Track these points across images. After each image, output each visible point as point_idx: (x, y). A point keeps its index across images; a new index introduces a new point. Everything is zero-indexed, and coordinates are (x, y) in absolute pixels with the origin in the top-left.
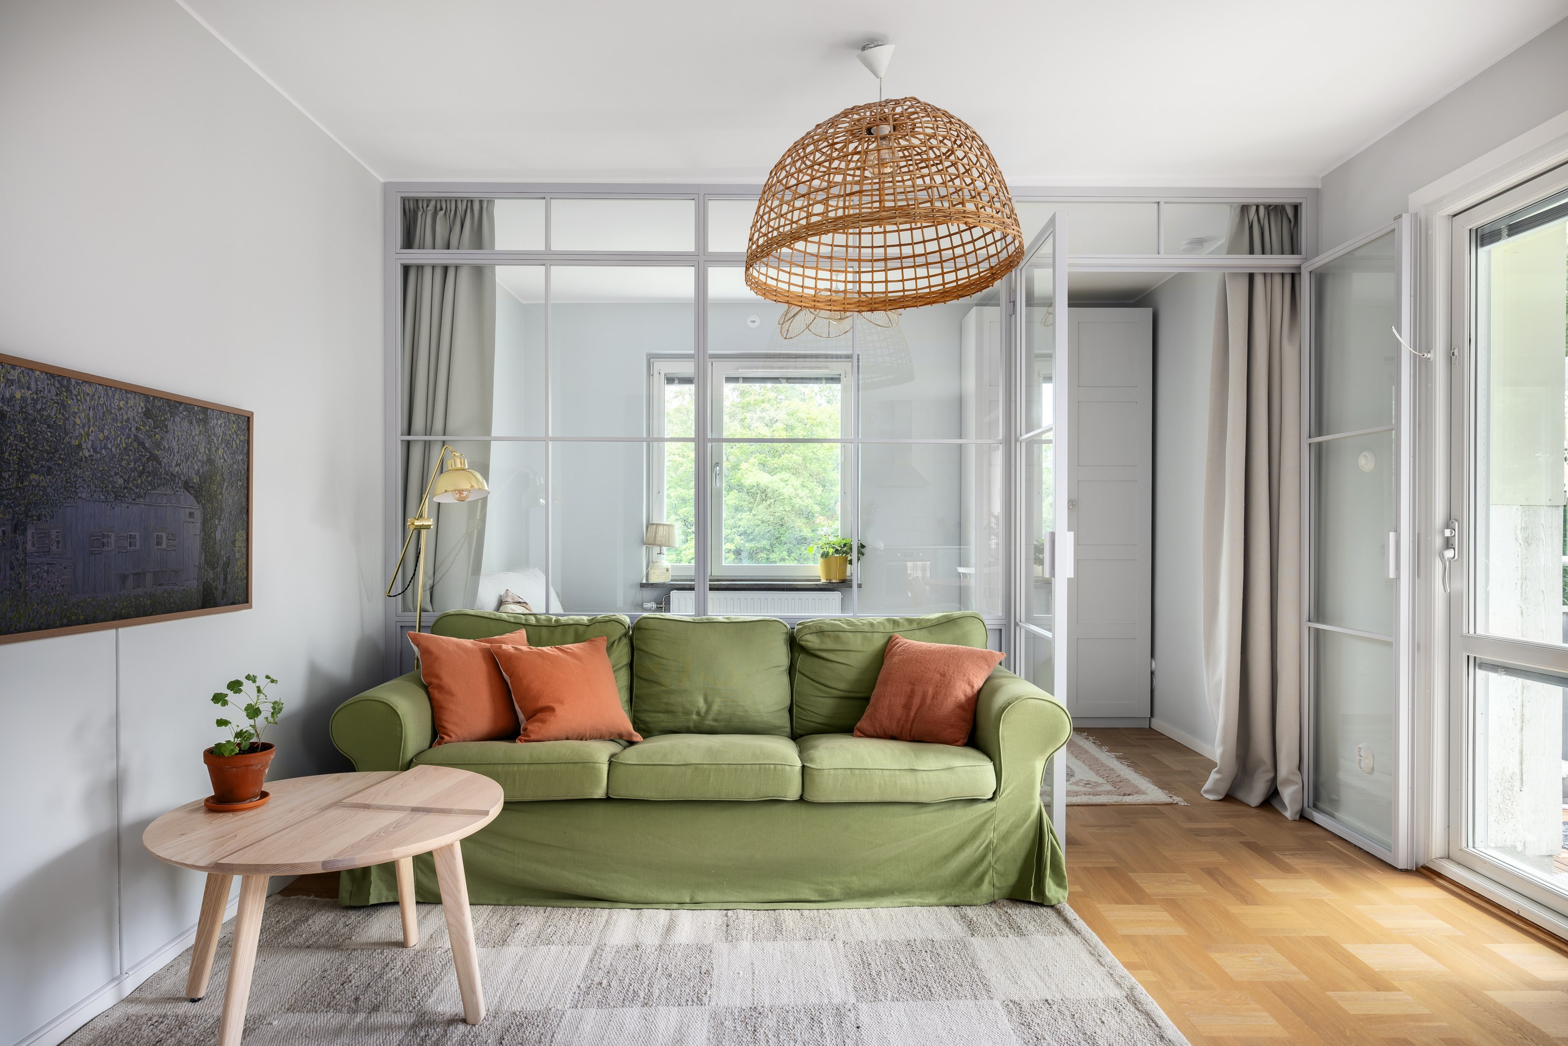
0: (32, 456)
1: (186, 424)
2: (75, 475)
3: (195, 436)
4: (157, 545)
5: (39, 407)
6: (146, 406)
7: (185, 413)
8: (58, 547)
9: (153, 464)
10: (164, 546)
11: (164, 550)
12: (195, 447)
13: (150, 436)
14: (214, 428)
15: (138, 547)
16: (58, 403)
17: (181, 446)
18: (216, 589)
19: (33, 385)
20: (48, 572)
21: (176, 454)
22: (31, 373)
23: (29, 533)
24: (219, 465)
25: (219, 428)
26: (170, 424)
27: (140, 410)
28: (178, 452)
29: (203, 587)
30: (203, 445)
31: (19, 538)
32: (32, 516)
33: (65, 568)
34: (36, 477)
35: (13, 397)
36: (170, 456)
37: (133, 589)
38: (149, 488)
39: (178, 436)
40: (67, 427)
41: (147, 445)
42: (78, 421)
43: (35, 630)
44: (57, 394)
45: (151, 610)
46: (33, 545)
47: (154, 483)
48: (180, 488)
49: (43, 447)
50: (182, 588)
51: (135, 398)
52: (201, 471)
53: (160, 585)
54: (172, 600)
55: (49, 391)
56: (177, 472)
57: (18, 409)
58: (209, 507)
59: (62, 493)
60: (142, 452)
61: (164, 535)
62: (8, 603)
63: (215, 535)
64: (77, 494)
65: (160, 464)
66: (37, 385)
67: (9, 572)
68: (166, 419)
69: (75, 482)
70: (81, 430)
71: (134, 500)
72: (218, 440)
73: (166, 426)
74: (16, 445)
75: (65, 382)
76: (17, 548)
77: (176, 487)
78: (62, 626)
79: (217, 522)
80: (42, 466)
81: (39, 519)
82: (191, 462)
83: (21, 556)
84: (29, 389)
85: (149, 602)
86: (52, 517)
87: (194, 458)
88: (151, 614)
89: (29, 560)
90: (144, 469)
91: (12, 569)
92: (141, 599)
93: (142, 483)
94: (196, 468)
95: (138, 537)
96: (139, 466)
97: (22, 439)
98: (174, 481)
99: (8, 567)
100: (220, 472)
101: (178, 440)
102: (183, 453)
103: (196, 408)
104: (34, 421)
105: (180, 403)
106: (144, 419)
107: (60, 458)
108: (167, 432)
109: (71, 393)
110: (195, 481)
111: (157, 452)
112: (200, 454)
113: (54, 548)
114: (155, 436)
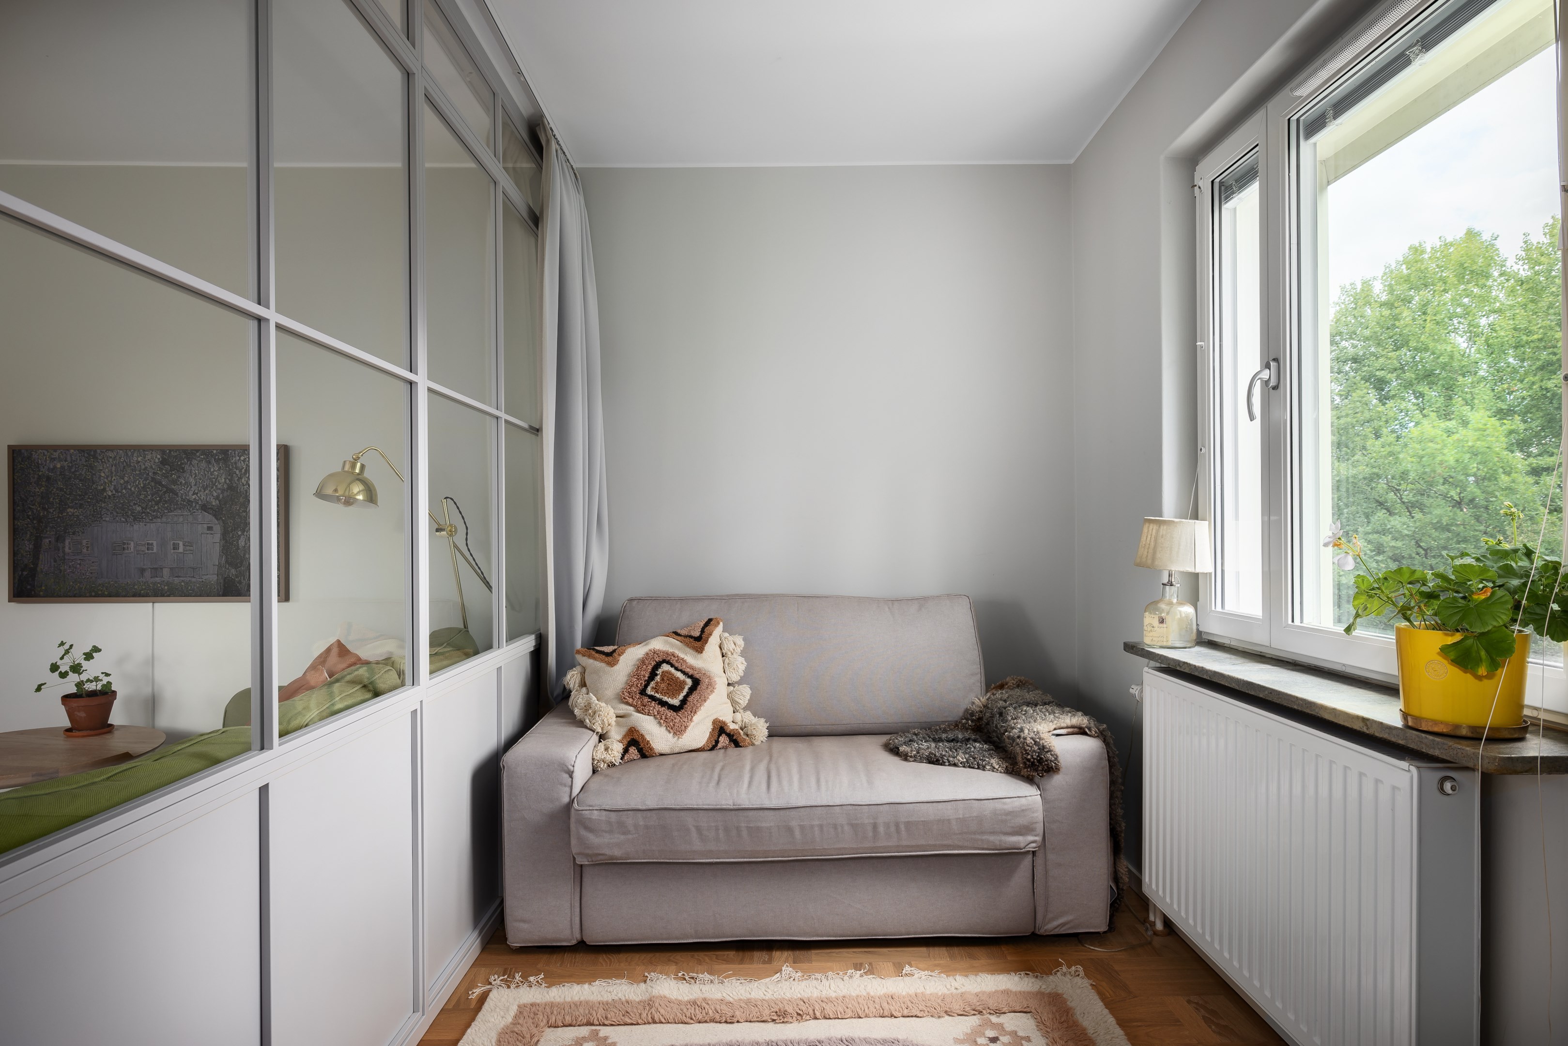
0: (69, 499)
1: (203, 464)
2: (101, 507)
3: (213, 472)
4: (174, 549)
5: (73, 470)
6: (162, 457)
7: (202, 457)
8: (87, 550)
9: (169, 496)
10: (181, 550)
11: (181, 553)
12: (214, 480)
13: (167, 477)
14: (236, 463)
15: (155, 551)
16: (87, 466)
17: (198, 480)
18: (240, 582)
19: (69, 459)
20: (80, 564)
21: (193, 486)
22: (67, 452)
23: (67, 542)
24: (242, 490)
25: (242, 462)
26: (187, 467)
27: (157, 460)
28: (195, 485)
29: (224, 580)
30: (224, 476)
31: (60, 545)
32: (69, 532)
33: (93, 562)
34: (72, 510)
35: (55, 467)
36: (187, 488)
37: (151, 578)
38: (166, 511)
39: (195, 474)
40: (94, 479)
41: (163, 483)
42: (103, 475)
43: (71, 597)
44: (86, 461)
45: (168, 593)
46: (70, 549)
47: (170, 508)
48: (197, 510)
49: (76, 492)
50: (201, 580)
51: (152, 453)
52: (221, 496)
53: (177, 577)
54: (190, 588)
55: (81, 460)
56: (195, 499)
57: (58, 473)
58: (231, 522)
59: (91, 519)
60: (158, 488)
61: (181, 544)
62: (53, 580)
63: (238, 542)
64: (102, 518)
65: (177, 494)
66: (71, 458)
67: (53, 564)
68: (182, 464)
69: (101, 511)
70: (106, 480)
71: (152, 520)
72: (240, 471)
73: (183, 468)
74: (58, 493)
75: (92, 453)
76: (59, 550)
77: (193, 509)
78: (91, 596)
79: (240, 533)
80: (76, 504)
81: (74, 533)
82: (210, 491)
83: (61, 554)
84: (66, 461)
85: (166, 588)
86: (83, 533)
87: (212, 488)
88: (169, 596)
89: (67, 557)
90: (160, 499)
91: (55, 561)
92: (159, 585)
93: (159, 508)
94: (215, 494)
95: (155, 543)
96: (156, 498)
97: (61, 490)
98: (191, 506)
99: (52, 561)
100: (243, 495)
101: (195, 476)
102: (201, 485)
103: (215, 452)
104: (70, 478)
105: (197, 451)
106: (161, 466)
107: (89, 498)
108: (184, 472)
109: (97, 458)
110: (214, 504)
111: (173, 487)
112: (220, 484)
113: (85, 550)
114: (171, 476)
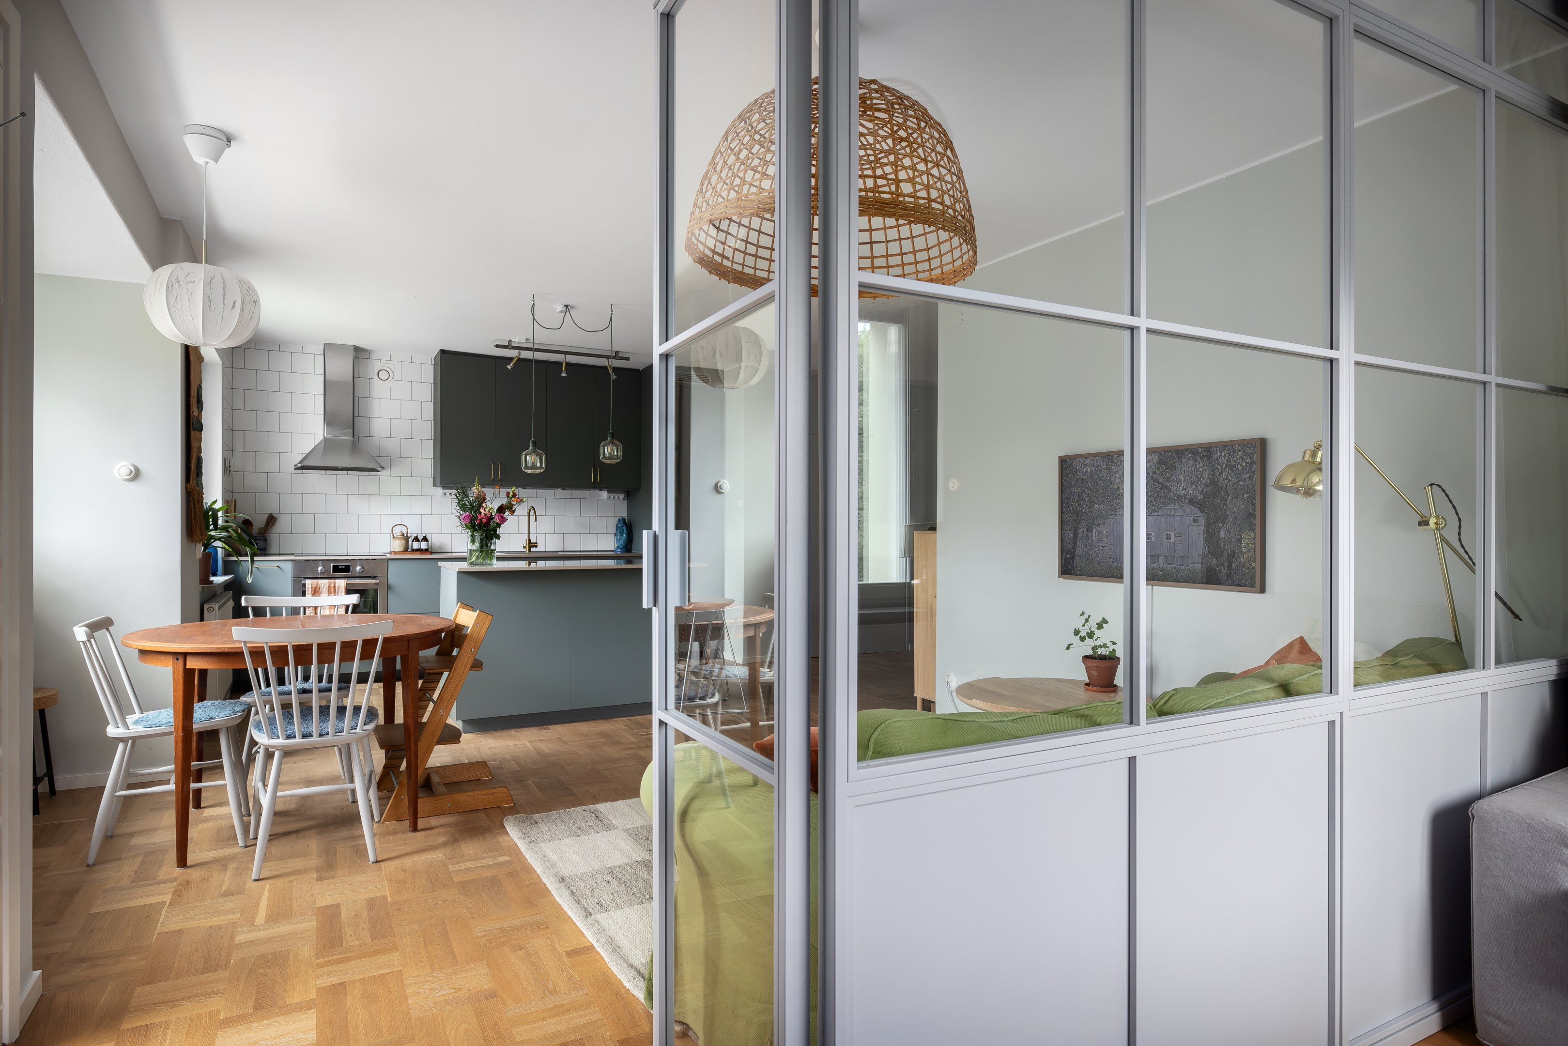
0: (1095, 497)
1: (1191, 462)
2: (1116, 503)
3: (1199, 468)
4: (1167, 539)
5: (1098, 473)
6: (1159, 458)
7: (1190, 455)
8: (1107, 539)
9: (1164, 491)
10: (1173, 540)
11: (1172, 542)
12: (1199, 476)
13: (1162, 475)
14: (1217, 459)
15: (1153, 540)
16: (1107, 469)
17: (1187, 476)
18: (1220, 572)
19: (1095, 464)
20: (1102, 550)
21: (1182, 482)
22: (1094, 458)
23: (1094, 531)
24: (1223, 484)
25: (1223, 458)
26: (1178, 465)
27: (1155, 461)
28: (1184, 481)
29: (1207, 569)
30: (1207, 472)
31: (1089, 534)
32: (1095, 524)
33: (1110, 549)
34: (1097, 506)
35: (1087, 471)
36: (1178, 485)
37: (1150, 564)
38: (1161, 506)
39: (1185, 471)
40: (1112, 479)
41: (1160, 481)
42: (1117, 476)
43: (1096, 576)
44: (1107, 465)
45: (1163, 578)
46: (1096, 538)
47: (1165, 503)
48: (1186, 504)
49: (1100, 491)
50: (1188, 568)
51: (1151, 455)
52: (1205, 491)
53: (1169, 564)
54: (1179, 574)
55: (1103, 465)
56: (1184, 494)
57: (1089, 476)
58: (1213, 515)
59: (1109, 512)
60: (1156, 485)
61: (1173, 534)
62: (1085, 562)
63: (1219, 534)
64: (1117, 512)
65: (1170, 490)
66: (1097, 463)
67: (1085, 549)
68: (1174, 463)
69: (1116, 506)
70: (1119, 480)
71: (1151, 513)
72: (1221, 466)
73: (1175, 467)
74: (1088, 493)
75: (1111, 458)
76: (1089, 538)
77: (1182, 504)
78: (1109, 577)
79: (1220, 525)
80: (1100, 501)
81: (1098, 525)
82: (1196, 486)
83: (1090, 542)
84: (1093, 466)
85: (1161, 573)
86: (1104, 524)
87: (1198, 483)
88: (1163, 581)
89: (1094, 544)
90: (1158, 495)
91: (1086, 547)
92: (1156, 571)
93: (1156, 503)
94: (1200, 489)
95: (1153, 535)
96: (1154, 494)
97: (1091, 489)
98: (1181, 500)
99: (1085, 547)
100: (1224, 489)
101: (1184, 474)
102: (1189, 481)
103: (1200, 450)
104: (1096, 480)
105: (1186, 450)
106: (1159, 466)
107: (1108, 496)
108: (1175, 470)
109: (1114, 462)
110: (1199, 498)
111: (1167, 484)
112: (1204, 479)
113: (1105, 539)
114: (1166, 474)
